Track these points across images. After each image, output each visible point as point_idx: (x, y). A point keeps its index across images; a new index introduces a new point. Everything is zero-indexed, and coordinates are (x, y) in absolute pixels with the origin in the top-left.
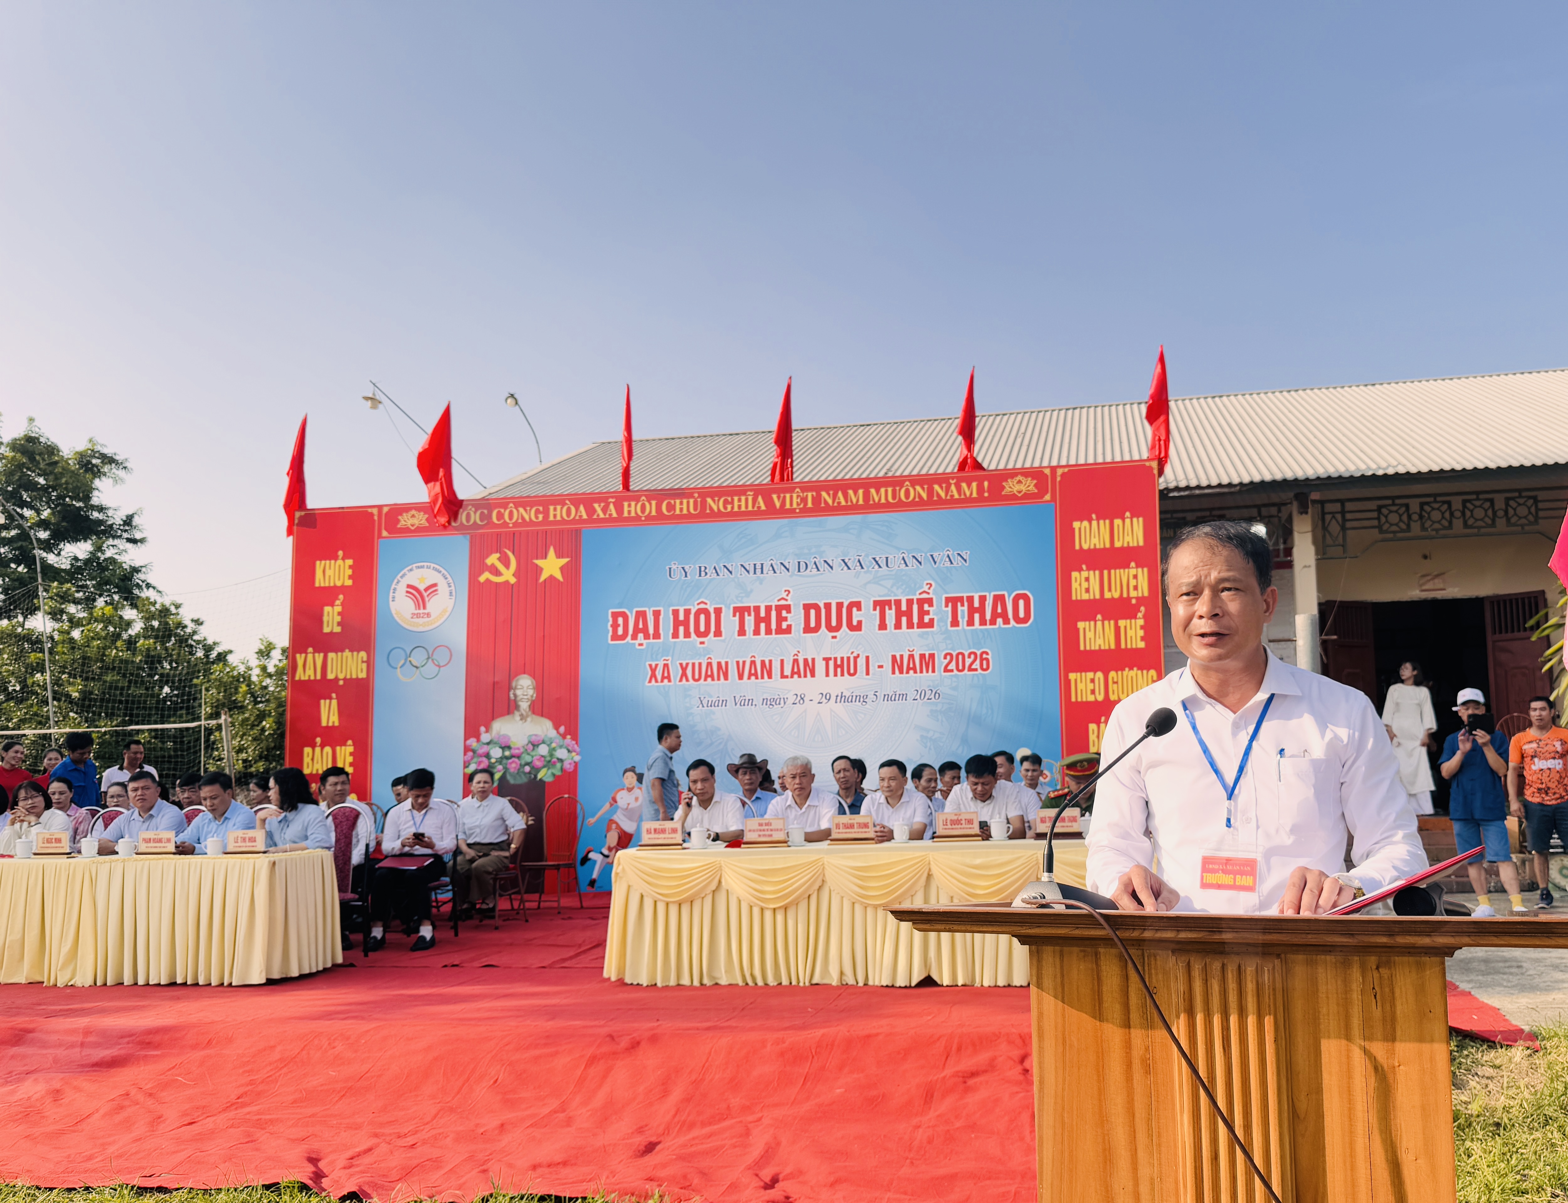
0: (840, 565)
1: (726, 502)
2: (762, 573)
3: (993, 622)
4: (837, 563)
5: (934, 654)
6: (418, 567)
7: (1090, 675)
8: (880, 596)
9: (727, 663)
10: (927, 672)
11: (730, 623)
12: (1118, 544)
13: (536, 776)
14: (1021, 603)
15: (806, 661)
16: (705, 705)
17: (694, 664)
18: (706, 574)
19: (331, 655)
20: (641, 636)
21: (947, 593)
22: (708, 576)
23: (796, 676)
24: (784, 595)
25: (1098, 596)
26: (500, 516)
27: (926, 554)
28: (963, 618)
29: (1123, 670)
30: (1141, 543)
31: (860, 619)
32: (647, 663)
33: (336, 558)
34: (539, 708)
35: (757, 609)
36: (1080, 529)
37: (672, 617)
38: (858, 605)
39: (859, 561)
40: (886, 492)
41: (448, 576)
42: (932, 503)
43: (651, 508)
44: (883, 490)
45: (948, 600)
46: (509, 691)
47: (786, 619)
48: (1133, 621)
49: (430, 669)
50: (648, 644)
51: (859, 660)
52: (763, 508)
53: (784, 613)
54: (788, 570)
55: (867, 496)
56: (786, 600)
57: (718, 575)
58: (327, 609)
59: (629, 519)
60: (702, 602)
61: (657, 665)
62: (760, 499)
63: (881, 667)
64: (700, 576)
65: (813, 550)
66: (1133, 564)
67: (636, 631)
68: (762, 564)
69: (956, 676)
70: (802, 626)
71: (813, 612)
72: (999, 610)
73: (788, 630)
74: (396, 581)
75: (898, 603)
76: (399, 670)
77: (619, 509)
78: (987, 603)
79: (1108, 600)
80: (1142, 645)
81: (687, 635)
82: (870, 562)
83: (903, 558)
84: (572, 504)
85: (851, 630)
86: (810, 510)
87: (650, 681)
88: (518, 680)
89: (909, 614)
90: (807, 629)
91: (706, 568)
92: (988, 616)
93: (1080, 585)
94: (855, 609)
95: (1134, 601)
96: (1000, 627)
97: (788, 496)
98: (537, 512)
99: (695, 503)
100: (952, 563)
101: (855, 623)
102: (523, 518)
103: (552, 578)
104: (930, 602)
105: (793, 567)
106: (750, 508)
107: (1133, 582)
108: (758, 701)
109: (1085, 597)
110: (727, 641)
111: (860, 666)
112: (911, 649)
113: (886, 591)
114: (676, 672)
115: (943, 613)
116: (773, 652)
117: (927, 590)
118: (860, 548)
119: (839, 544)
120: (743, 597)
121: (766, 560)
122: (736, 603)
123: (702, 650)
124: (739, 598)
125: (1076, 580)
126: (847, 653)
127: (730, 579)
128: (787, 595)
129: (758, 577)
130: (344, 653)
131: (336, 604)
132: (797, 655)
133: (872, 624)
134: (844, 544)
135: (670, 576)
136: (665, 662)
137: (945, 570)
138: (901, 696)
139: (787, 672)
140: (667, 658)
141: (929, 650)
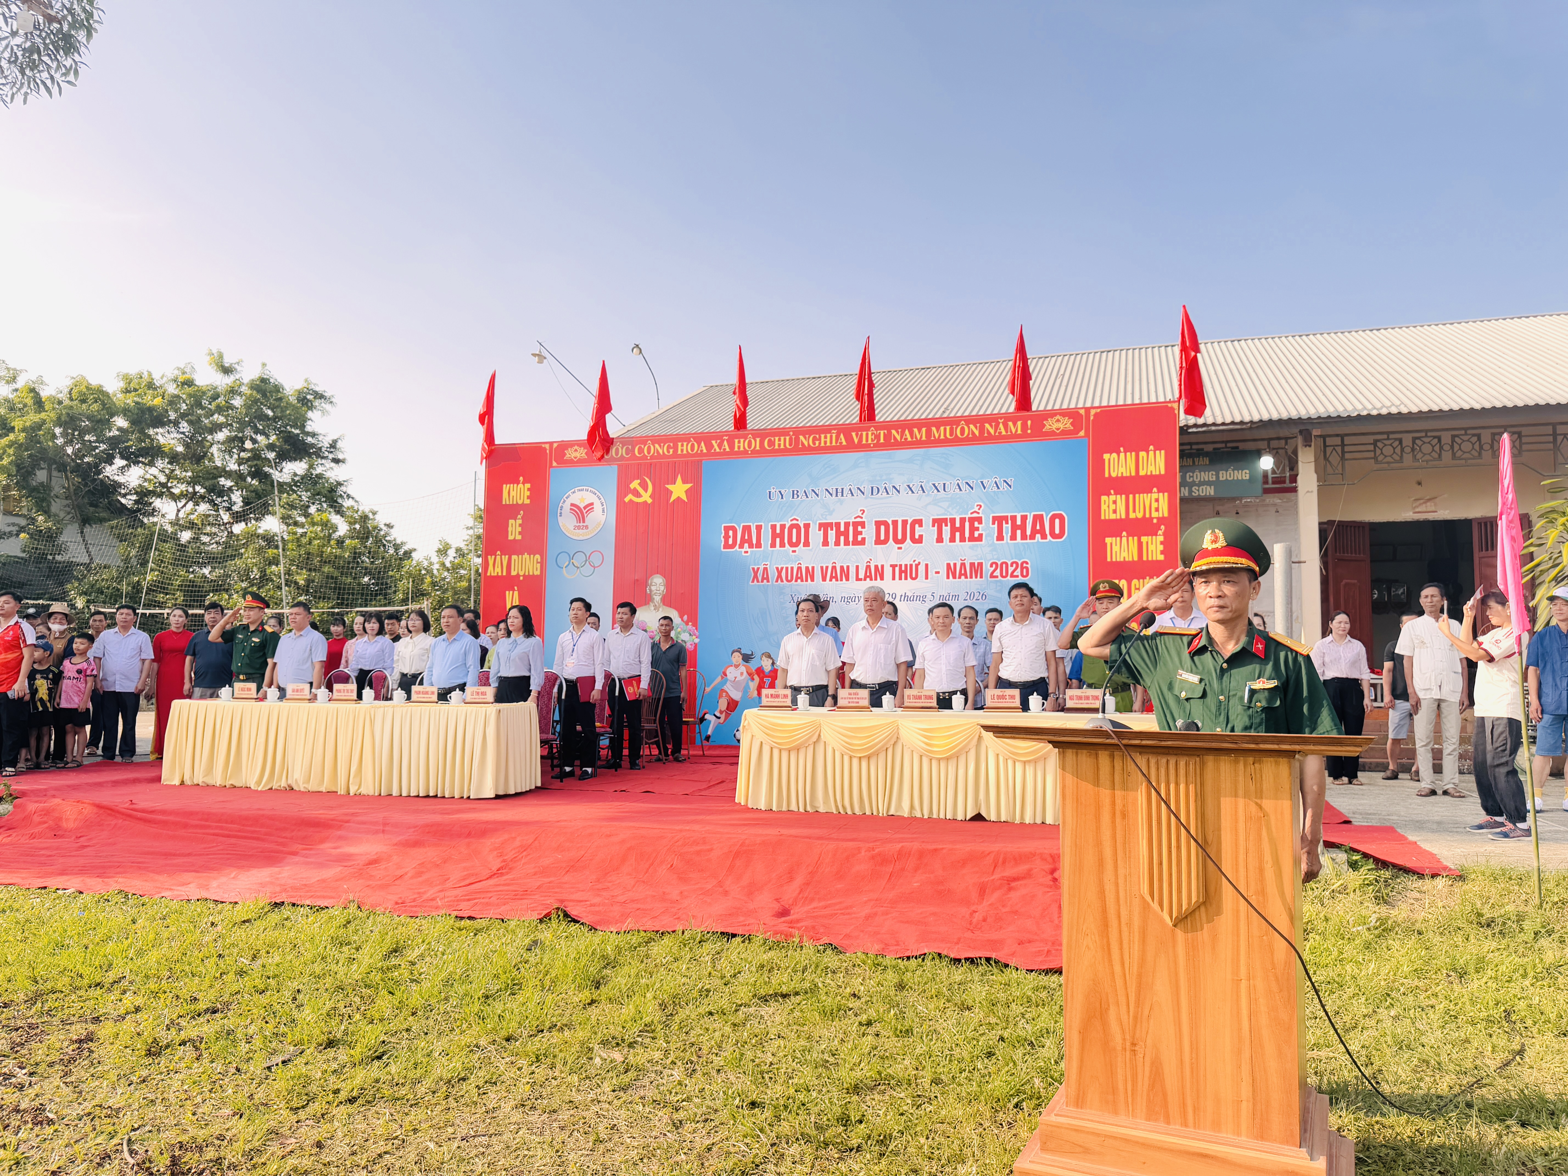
0: (906, 490)
1: (814, 439)
2: (842, 496)
3: (1032, 537)
4: (903, 488)
5: (982, 563)
8: (938, 515)
9: (813, 568)
10: (976, 577)
11: (816, 536)
12: (1142, 473)
14: (1057, 521)
15: (876, 567)
17: (787, 568)
18: (798, 496)
19: (514, 557)
20: (746, 545)
21: (993, 513)
22: (799, 498)
23: (868, 579)
24: (860, 514)
25: (1123, 517)
26: (641, 451)
27: (977, 481)
28: (1007, 534)
30: (1163, 472)
31: (921, 534)
32: (751, 567)
33: (518, 483)
34: (667, 601)
35: (838, 525)
36: (1109, 460)
37: (770, 531)
38: (920, 522)
39: (921, 486)
40: (945, 430)
42: (983, 439)
43: (756, 444)
44: (942, 428)
45: (995, 519)
47: (861, 533)
48: (1154, 537)
50: (752, 552)
51: (919, 567)
52: (844, 443)
53: (860, 529)
54: (863, 493)
55: (929, 433)
56: (862, 518)
57: (807, 497)
58: (511, 522)
59: (739, 453)
60: (795, 519)
61: (758, 569)
62: (842, 436)
63: (938, 573)
64: (793, 498)
65: (884, 477)
66: (1155, 490)
67: (743, 541)
68: (843, 489)
69: (1000, 581)
70: (874, 538)
71: (883, 528)
72: (1038, 528)
73: (863, 542)
75: (953, 521)
77: (732, 446)
78: (1028, 521)
79: (1132, 519)
80: (1161, 557)
81: (782, 545)
82: (931, 487)
83: (958, 485)
84: (694, 441)
85: (914, 543)
86: (882, 445)
87: (753, 581)
89: (962, 530)
90: (878, 542)
91: (798, 492)
92: (1028, 533)
93: (1109, 507)
94: (917, 526)
95: (1155, 521)
96: (1038, 541)
97: (864, 433)
98: (669, 447)
99: (791, 439)
100: (998, 488)
101: (917, 537)
102: (658, 452)
103: (679, 499)
104: (980, 520)
105: (867, 491)
106: (834, 444)
109: (1113, 516)
110: (814, 550)
111: (921, 572)
112: (963, 559)
113: (943, 511)
114: (773, 574)
115: (990, 529)
116: (850, 560)
117: (977, 510)
118: (923, 476)
119: (905, 472)
120: (827, 515)
121: (846, 486)
122: (822, 520)
123: (793, 557)
124: (823, 516)
125: (1105, 504)
126: (910, 561)
127: (816, 501)
128: (862, 514)
129: (839, 499)
130: (523, 556)
131: (518, 518)
132: (869, 562)
133: (931, 538)
134: (909, 473)
135: (770, 498)
136: (765, 566)
137: (992, 494)
138: (954, 596)
139: (861, 575)
140: (767, 563)
141: (978, 560)
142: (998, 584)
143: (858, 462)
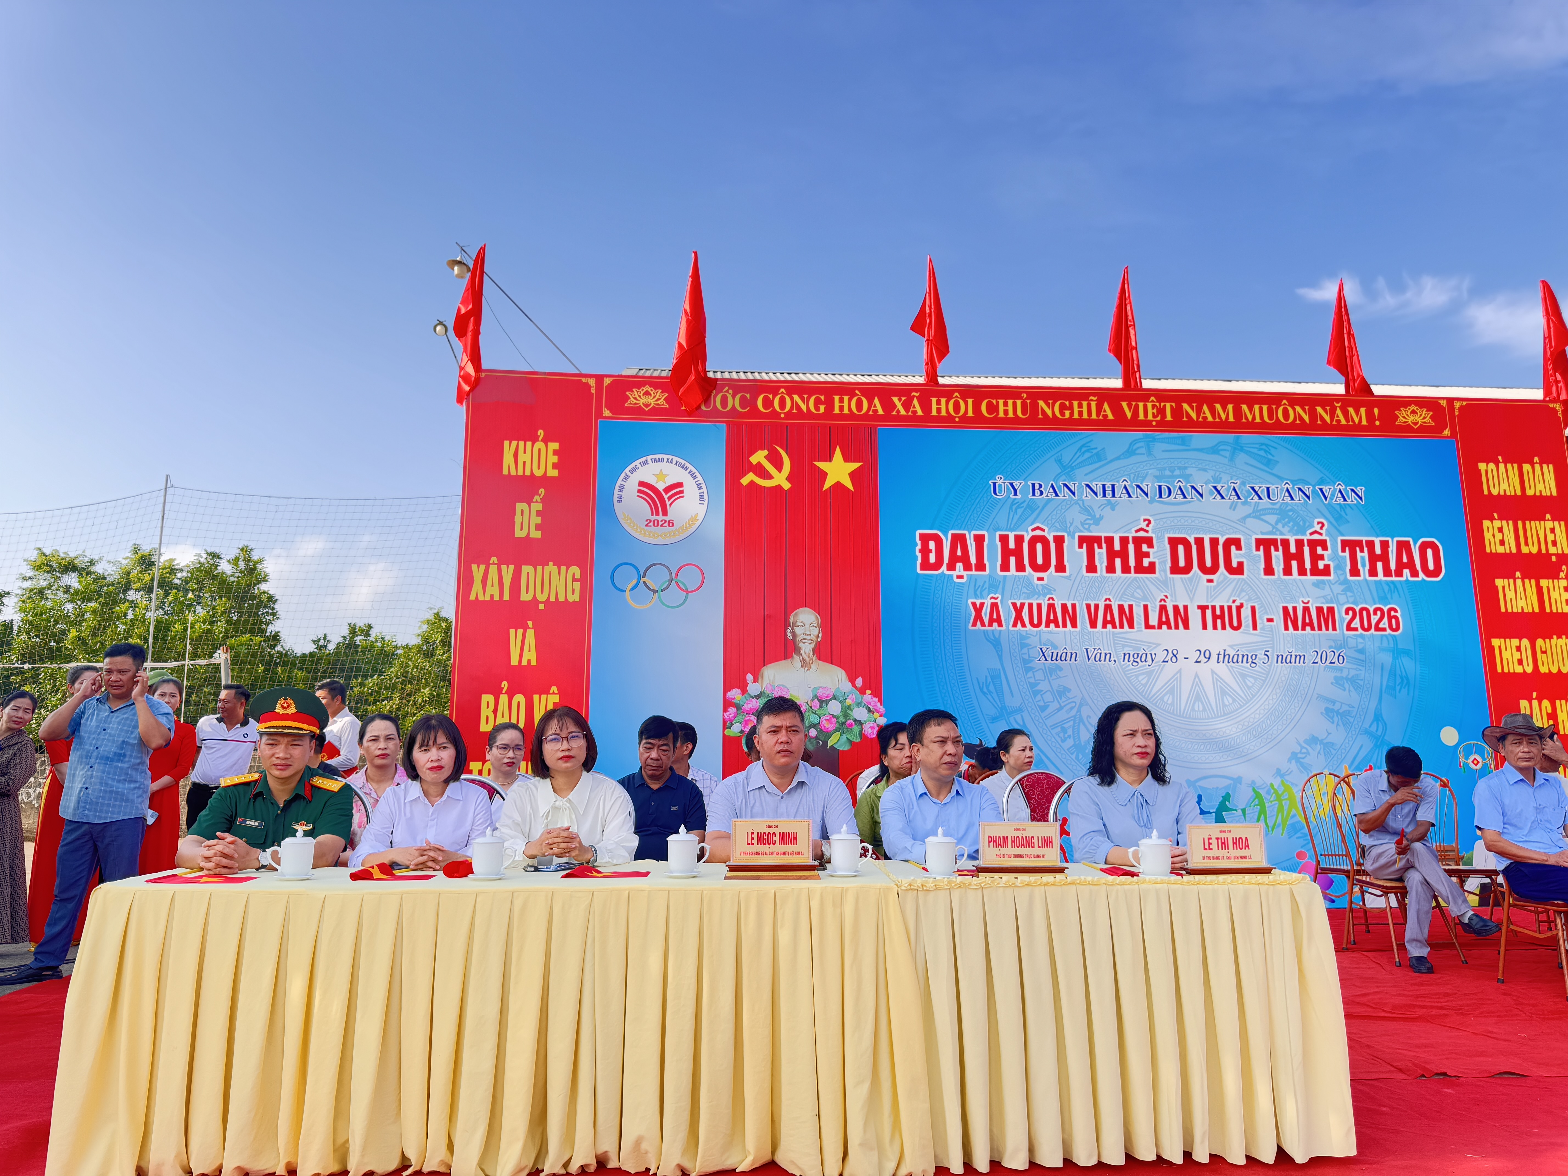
0: (1211, 493)
1: (1063, 408)
2: (1114, 496)
3: (1399, 573)
4: (1207, 490)
5: (1333, 608)
6: (655, 460)
7: (1515, 642)
8: (1263, 534)
9: (1074, 606)
10: (1327, 629)
11: (1076, 556)
12: (1530, 492)
13: (825, 743)
14: (1429, 552)
15: (1176, 608)
16: (1049, 659)
17: (1030, 605)
18: (1042, 493)
19: (526, 569)
20: (959, 566)
21: (1342, 535)
22: (1044, 495)
23: (1164, 627)
24: (1143, 525)
25: (1514, 551)
26: (768, 404)
27: (1314, 487)
28: (1364, 566)
29: (1551, 638)
30: (1555, 493)
31: (1240, 560)
32: (970, 601)
33: (534, 439)
35: (1110, 540)
36: (1486, 471)
37: (999, 544)
38: (1237, 543)
39: (1234, 489)
40: (1261, 410)
42: (1314, 427)
43: (968, 407)
44: (1256, 407)
45: (1345, 544)
46: (786, 628)
47: (1147, 555)
48: (1556, 581)
49: (674, 595)
50: (970, 577)
51: (1242, 610)
52: (1111, 417)
53: (1145, 548)
54: (1147, 495)
55: (1238, 412)
56: (1147, 531)
57: (1057, 495)
58: (521, 507)
59: (939, 419)
60: (1038, 528)
61: (982, 604)
62: (1106, 406)
63: (1270, 620)
64: (1034, 494)
65: (1177, 472)
66: (1548, 516)
67: (953, 559)
68: (1113, 486)
69: (1361, 636)
70: (1169, 564)
71: (1181, 549)
72: (1405, 560)
73: (1151, 569)
74: (623, 475)
76: (628, 592)
77: (926, 407)
78: (1390, 550)
79: (1526, 554)
81: (1020, 568)
82: (1248, 491)
83: (1288, 490)
84: (862, 395)
85: (1230, 573)
86: (1168, 425)
87: (974, 624)
88: (796, 614)
89: (1299, 557)
90: (1175, 569)
91: (1041, 486)
92: (1393, 566)
93: (1493, 535)
94: (1233, 548)
95: (1554, 559)
96: (1407, 580)
97: (1141, 405)
98: (817, 402)
99: (1024, 405)
100: (1345, 500)
101: (1235, 565)
102: (799, 409)
103: (838, 485)
104: (1323, 545)
105: (1153, 492)
106: (1094, 416)
108: (1118, 655)
109: (1501, 550)
110: (1073, 578)
111: (1245, 618)
112: (1306, 601)
113: (1270, 528)
114: (1007, 614)
115: (1340, 559)
116: (1133, 596)
117: (1318, 530)
118: (1234, 474)
119: (1207, 467)
120: (1090, 525)
121: (1118, 482)
122: (1082, 532)
123: (1040, 588)
124: (1087, 526)
125: (1488, 531)
126: (1228, 601)
127: (1073, 502)
128: (1148, 526)
129: (1109, 501)
130: (546, 567)
131: (534, 500)
132: (1165, 601)
133: (1255, 568)
134: (1214, 468)
135: (995, 492)
136: (993, 601)
137: (1338, 508)
138: (1298, 657)
139: (1153, 620)
140: (996, 596)
141: (1327, 603)
142: (1360, 640)
143: (1135, 447)
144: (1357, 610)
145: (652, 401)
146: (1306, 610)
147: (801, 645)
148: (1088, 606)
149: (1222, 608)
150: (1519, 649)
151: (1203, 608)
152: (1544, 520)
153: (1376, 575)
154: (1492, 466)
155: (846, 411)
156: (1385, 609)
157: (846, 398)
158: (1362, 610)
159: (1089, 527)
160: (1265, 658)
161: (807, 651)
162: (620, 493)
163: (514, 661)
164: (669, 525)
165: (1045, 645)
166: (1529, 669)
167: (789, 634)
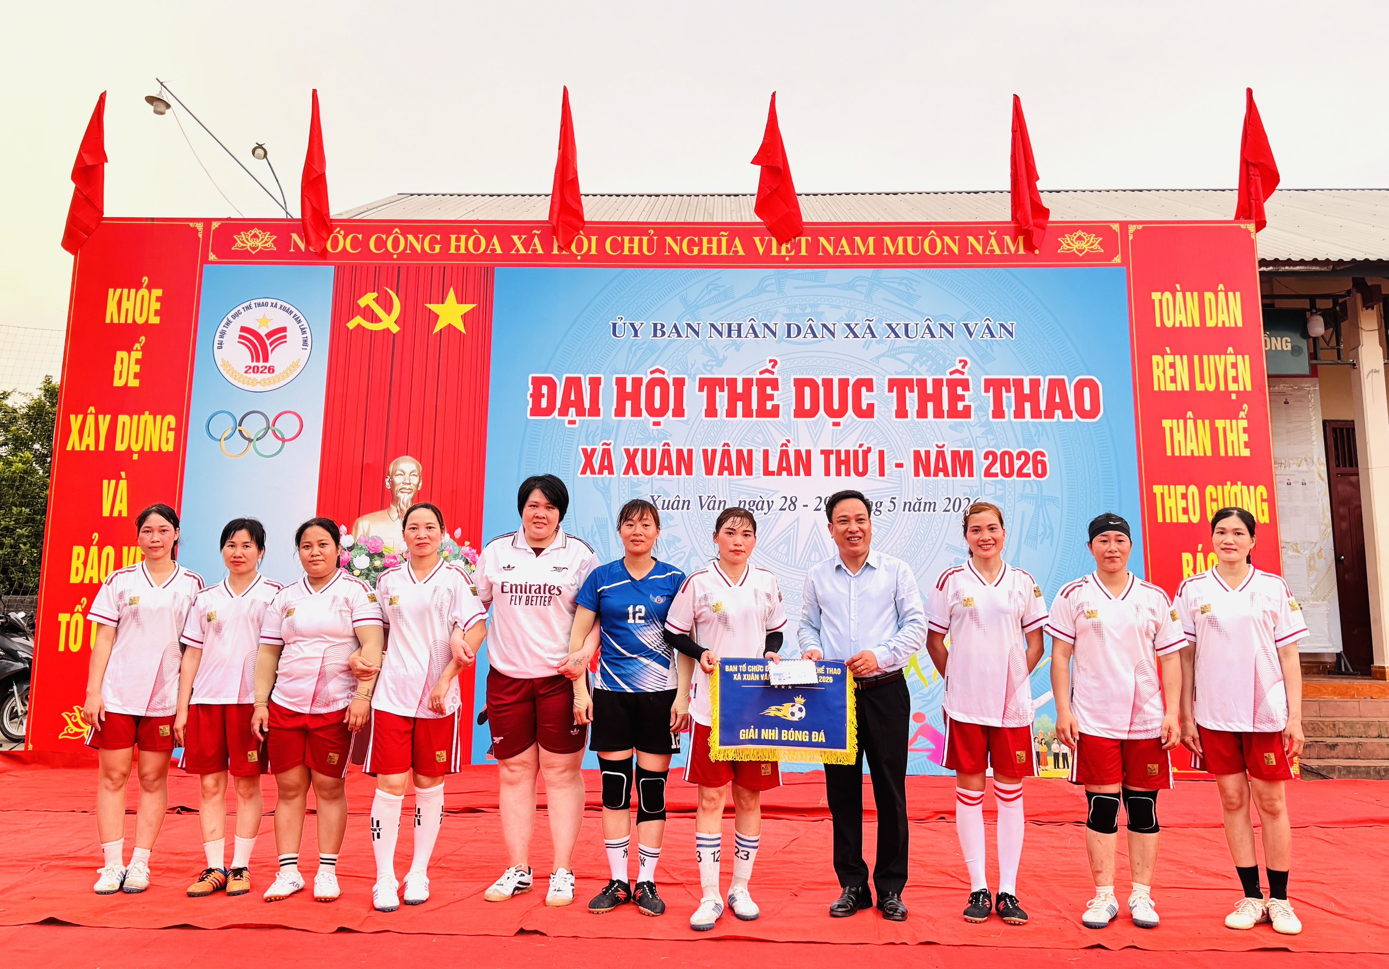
0: (844, 332)
1: (691, 244)
2: (739, 336)
3: (1049, 414)
4: (840, 329)
7: (1181, 489)
8: (897, 373)
9: (690, 452)
10: (963, 475)
11: (695, 399)
12: (1210, 323)
14: (1086, 391)
15: (798, 453)
17: (644, 451)
18: (663, 333)
19: (122, 418)
20: (572, 410)
21: (987, 374)
22: (666, 336)
23: (784, 473)
24: (769, 366)
25: (1187, 389)
26: (380, 244)
27: (958, 322)
28: (1009, 407)
29: (1223, 484)
30: (1240, 324)
31: (871, 402)
32: (580, 448)
33: (138, 287)
35: (732, 383)
36: (1161, 301)
37: (615, 388)
38: (868, 384)
39: (869, 327)
40: (905, 242)
41: (302, 318)
42: (964, 259)
43: (590, 245)
44: (900, 239)
45: (989, 383)
48: (1234, 421)
50: (582, 423)
51: (869, 455)
52: (741, 253)
53: (769, 390)
54: (774, 334)
55: (879, 245)
56: (772, 373)
57: (679, 335)
58: (121, 354)
59: (560, 259)
60: (658, 371)
61: (593, 451)
62: (737, 241)
63: (899, 465)
64: (655, 335)
65: (808, 310)
66: (1230, 349)
67: (566, 404)
68: (739, 325)
69: (1001, 482)
70: (793, 407)
71: (807, 390)
72: (1058, 400)
73: (775, 412)
75: (922, 384)
77: (547, 245)
78: (1041, 389)
79: (1200, 393)
80: (1246, 453)
81: (636, 413)
82: (884, 329)
83: (928, 327)
84: (480, 234)
85: (859, 416)
86: (803, 259)
87: (584, 472)
88: (397, 463)
89: (937, 398)
90: (800, 412)
91: (663, 326)
92: (1043, 407)
93: (1164, 372)
94: (864, 389)
95: (1234, 396)
96: (1058, 421)
98: (433, 242)
99: (650, 242)
100: (993, 336)
101: (864, 407)
102: (413, 249)
103: (450, 328)
104: (965, 384)
105: (781, 330)
106: (724, 252)
107: (1231, 373)
109: (1171, 387)
110: (690, 422)
111: (872, 463)
112: (940, 445)
113: (906, 368)
114: (619, 461)
115: (982, 400)
116: (753, 440)
117: (960, 369)
118: (870, 310)
119: (841, 304)
120: (712, 366)
121: (745, 321)
122: (704, 374)
123: (656, 433)
124: (708, 368)
125: (1158, 367)
126: (854, 446)
127: (696, 343)
128: (773, 367)
129: (734, 341)
130: (142, 416)
131: (135, 348)
132: (786, 446)
133: (886, 410)
134: (849, 305)
135: (614, 334)
136: (605, 447)
137: (983, 344)
138: (928, 505)
139: (773, 466)
140: (608, 442)
141: (964, 447)
142: (999, 486)
143: (765, 284)
144: (999, 453)
145: (259, 244)
146: (940, 454)
147: (400, 494)
148: (705, 452)
149: (847, 452)
150: (1184, 496)
151: (826, 453)
152: (1226, 354)
153: (1023, 416)
154: (1167, 295)
155: (462, 251)
156: (1031, 454)
157: (463, 237)
158: (1004, 454)
159: (712, 368)
160: (890, 506)
161: (405, 501)
162: (221, 339)
163: (106, 513)
164: (269, 372)
165: (656, 492)
166: (1195, 519)
167: (387, 484)
